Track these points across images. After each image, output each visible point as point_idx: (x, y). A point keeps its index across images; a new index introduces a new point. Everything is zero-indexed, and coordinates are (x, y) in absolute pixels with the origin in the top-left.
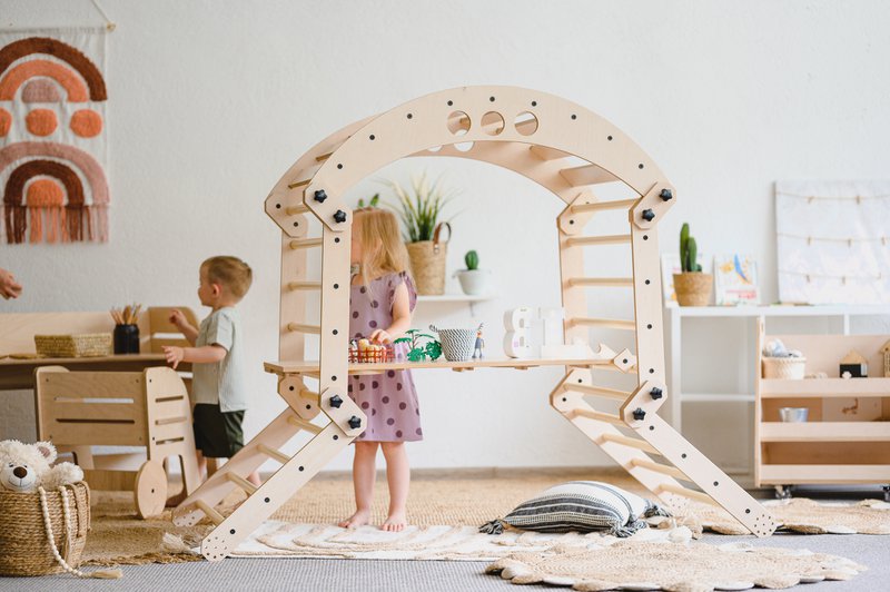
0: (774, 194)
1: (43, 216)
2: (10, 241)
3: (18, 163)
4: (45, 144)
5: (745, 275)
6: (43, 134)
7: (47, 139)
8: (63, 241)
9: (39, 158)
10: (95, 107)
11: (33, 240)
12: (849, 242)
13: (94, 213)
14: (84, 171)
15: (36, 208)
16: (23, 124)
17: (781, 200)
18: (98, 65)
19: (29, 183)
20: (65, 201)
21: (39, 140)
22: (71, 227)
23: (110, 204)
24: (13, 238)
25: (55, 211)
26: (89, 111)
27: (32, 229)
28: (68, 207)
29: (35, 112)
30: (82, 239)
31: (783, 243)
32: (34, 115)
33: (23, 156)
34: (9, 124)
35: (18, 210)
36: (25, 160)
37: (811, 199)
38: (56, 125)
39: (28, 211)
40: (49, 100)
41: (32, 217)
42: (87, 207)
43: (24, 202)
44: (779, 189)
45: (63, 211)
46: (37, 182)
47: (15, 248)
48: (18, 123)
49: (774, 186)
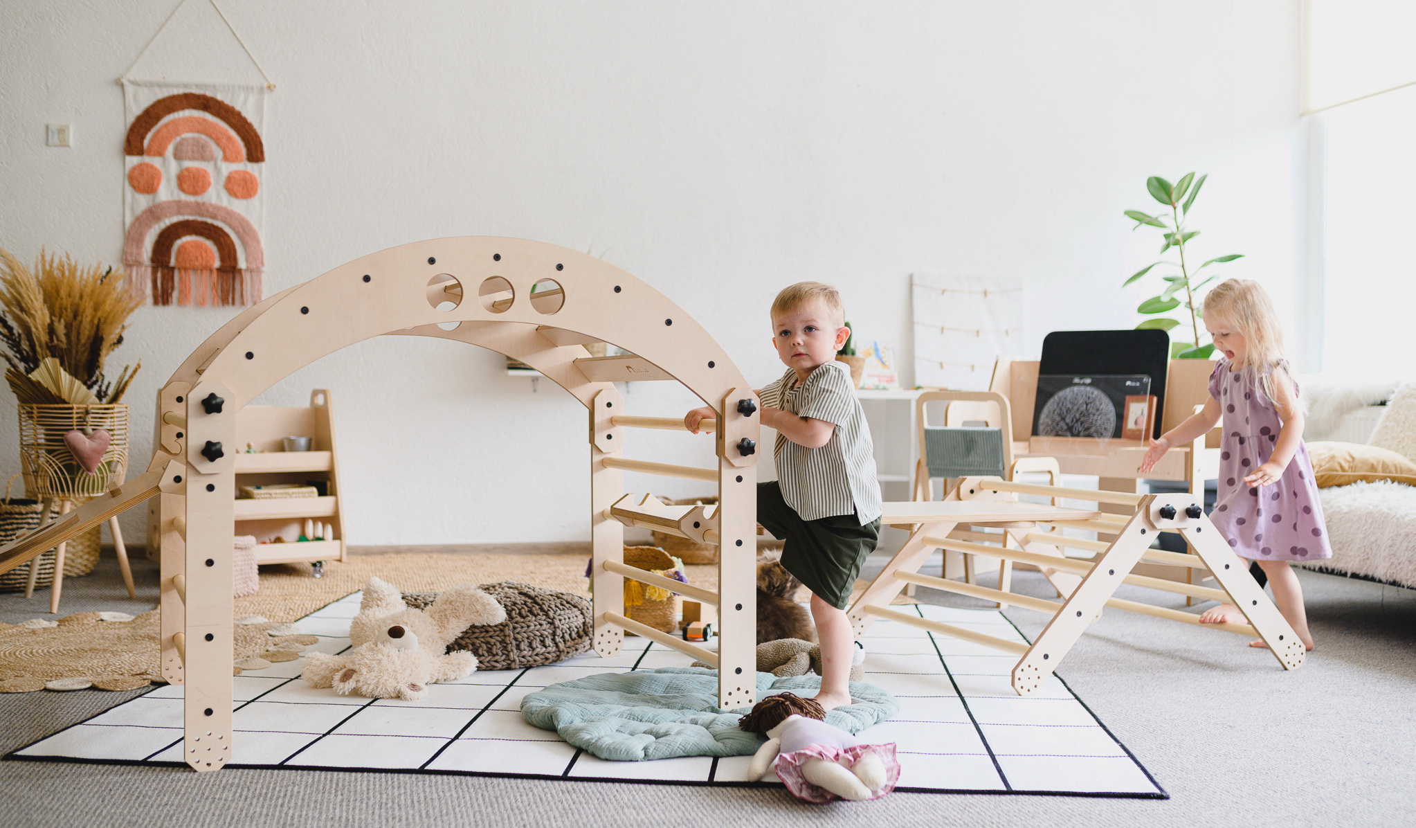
0: (911, 285)
1: (193, 278)
2: (156, 303)
3: (168, 222)
4: (198, 204)
5: (884, 360)
6: (195, 193)
7: (199, 199)
8: (213, 304)
9: (191, 218)
10: (252, 168)
11: (181, 302)
12: (978, 332)
13: (247, 277)
14: (237, 233)
15: (186, 269)
16: (174, 182)
17: (917, 291)
18: (256, 125)
19: (178, 243)
20: (217, 264)
21: (191, 199)
22: (222, 291)
23: (264, 269)
24: (160, 299)
25: (206, 273)
26: (246, 172)
27: (181, 292)
28: (219, 270)
29: (187, 169)
30: (233, 303)
31: (919, 331)
32: (186, 173)
33: (172, 215)
34: (159, 180)
35: (166, 271)
36: (175, 219)
37: (944, 291)
38: (209, 184)
39: (176, 273)
40: (203, 158)
41: (181, 279)
42: (240, 270)
43: (173, 263)
44: (916, 280)
45: (215, 274)
46: (188, 243)
47: (161, 310)
48: (168, 180)
49: (911, 277)
